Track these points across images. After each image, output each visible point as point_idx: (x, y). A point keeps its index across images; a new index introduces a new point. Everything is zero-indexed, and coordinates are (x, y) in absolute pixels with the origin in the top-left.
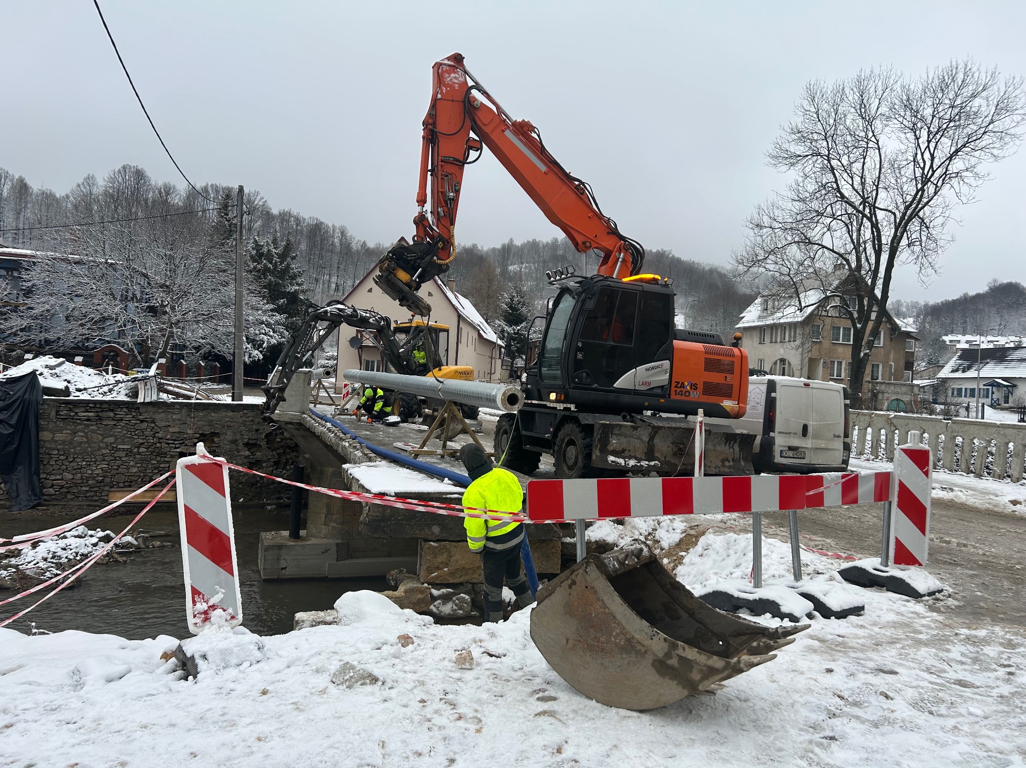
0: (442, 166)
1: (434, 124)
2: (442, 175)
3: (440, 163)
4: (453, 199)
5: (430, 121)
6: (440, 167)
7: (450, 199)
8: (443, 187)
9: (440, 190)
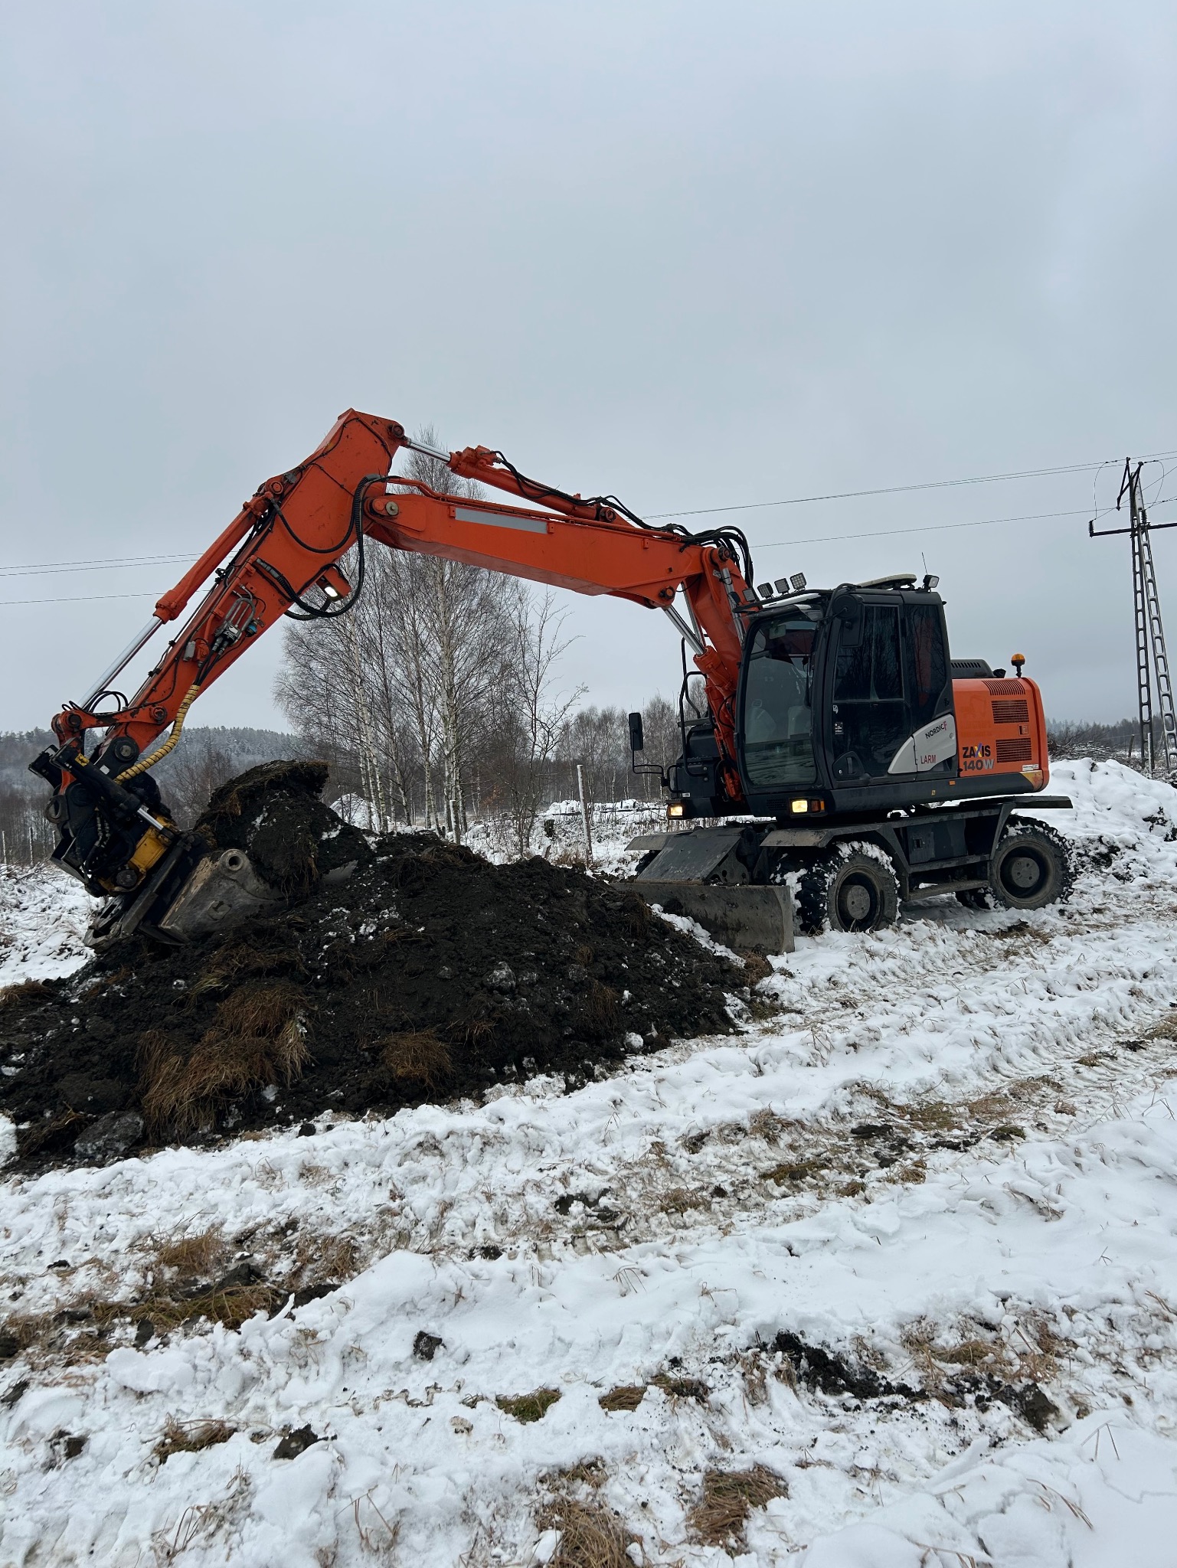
0: (248, 572)
1: (282, 497)
2: (237, 587)
3: (247, 565)
4: (231, 641)
5: (278, 488)
6: (243, 571)
7: (224, 637)
8: (225, 608)
9: (215, 610)
